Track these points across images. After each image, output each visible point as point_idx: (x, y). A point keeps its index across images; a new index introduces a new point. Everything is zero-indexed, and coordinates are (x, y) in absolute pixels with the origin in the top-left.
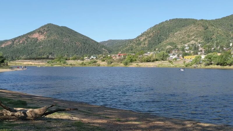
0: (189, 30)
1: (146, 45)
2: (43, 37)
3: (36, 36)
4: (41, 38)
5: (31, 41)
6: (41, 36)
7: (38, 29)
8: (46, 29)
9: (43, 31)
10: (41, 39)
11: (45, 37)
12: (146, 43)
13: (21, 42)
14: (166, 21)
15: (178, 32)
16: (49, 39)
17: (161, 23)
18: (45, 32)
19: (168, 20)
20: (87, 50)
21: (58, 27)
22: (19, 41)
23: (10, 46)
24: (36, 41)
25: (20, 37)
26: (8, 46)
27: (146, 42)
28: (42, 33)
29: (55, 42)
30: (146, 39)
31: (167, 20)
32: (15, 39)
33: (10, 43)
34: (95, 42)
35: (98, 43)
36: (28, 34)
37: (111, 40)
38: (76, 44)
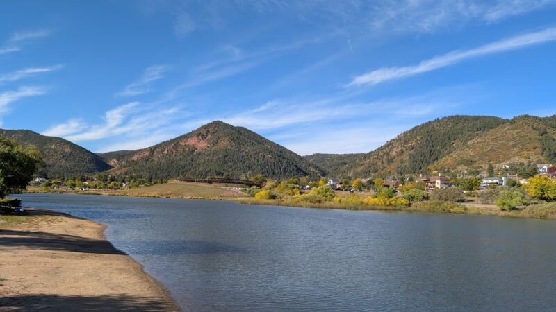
0: (501, 136)
1: (407, 164)
2: (205, 144)
3: (192, 142)
4: (203, 145)
5: (183, 151)
6: (202, 141)
7: (196, 131)
8: (211, 130)
9: (205, 134)
10: (201, 148)
11: (208, 143)
12: (404, 159)
13: (166, 152)
14: (435, 121)
15: (476, 140)
16: (216, 147)
17: (426, 123)
18: (209, 136)
19: (440, 119)
20: (285, 169)
21: (231, 127)
22: (163, 150)
23: (146, 159)
24: (193, 151)
25: (164, 143)
26: (143, 158)
27: (406, 157)
28: (203, 137)
29: (227, 154)
30: (402, 152)
31: (438, 119)
32: (155, 147)
33: (147, 153)
34: (296, 156)
35: (301, 158)
36: (180, 138)
37: (317, 155)
38: (264, 157)
